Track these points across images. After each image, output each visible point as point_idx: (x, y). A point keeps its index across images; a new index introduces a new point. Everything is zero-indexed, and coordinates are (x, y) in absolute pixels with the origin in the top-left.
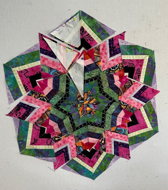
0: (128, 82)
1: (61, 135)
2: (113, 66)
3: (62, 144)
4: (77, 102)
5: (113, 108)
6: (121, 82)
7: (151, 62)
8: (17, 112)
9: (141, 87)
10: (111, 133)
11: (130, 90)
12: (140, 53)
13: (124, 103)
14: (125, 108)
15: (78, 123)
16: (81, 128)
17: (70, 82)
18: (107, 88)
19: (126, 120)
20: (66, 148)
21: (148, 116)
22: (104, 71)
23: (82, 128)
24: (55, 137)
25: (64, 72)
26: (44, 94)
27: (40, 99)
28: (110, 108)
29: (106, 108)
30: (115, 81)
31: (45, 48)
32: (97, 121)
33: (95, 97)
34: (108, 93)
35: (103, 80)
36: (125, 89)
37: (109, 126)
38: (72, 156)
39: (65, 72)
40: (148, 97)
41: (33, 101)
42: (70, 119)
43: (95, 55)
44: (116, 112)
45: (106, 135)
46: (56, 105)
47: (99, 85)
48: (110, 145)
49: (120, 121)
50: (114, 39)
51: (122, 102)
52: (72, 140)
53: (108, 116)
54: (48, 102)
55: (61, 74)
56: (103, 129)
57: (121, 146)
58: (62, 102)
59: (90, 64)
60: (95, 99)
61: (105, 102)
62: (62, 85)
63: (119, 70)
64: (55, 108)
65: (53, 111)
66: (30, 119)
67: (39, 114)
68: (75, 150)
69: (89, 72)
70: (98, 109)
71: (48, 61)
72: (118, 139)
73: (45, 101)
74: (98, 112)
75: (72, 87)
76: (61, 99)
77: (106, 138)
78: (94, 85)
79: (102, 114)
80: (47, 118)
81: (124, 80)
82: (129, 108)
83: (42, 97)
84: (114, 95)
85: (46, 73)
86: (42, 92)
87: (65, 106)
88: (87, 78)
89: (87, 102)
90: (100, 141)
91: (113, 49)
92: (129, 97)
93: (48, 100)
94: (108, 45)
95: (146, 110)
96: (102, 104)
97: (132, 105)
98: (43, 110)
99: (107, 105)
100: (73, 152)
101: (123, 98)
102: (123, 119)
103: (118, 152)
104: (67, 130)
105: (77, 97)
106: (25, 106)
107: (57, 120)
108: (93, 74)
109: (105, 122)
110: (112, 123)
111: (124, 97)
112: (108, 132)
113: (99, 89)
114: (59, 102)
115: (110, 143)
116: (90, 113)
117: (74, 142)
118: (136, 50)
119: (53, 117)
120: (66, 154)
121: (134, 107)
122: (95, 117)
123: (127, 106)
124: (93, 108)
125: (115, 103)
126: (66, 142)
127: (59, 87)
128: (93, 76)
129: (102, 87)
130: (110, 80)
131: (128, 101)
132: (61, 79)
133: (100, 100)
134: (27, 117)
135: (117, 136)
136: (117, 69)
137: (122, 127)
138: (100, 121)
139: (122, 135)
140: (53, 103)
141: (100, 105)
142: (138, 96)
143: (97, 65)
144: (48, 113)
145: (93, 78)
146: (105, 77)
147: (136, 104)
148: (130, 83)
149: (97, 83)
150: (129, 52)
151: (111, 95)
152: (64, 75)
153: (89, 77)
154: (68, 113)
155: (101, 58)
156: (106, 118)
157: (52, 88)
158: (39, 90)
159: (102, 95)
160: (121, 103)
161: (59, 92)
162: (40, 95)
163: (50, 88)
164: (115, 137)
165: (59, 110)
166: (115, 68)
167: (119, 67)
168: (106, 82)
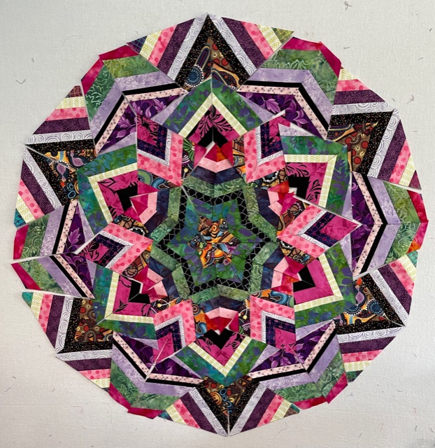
0: (296, 204)
1: (168, 299)
2: (267, 174)
3: (170, 315)
4: (199, 238)
5: (266, 253)
6: (281, 204)
7: (341, 168)
8: (92, 251)
9: (321, 216)
10: (261, 301)
11: (299, 221)
12: (320, 150)
13: (286, 244)
14: (289, 255)
15: (199, 278)
16: (205, 291)
17: (188, 202)
18: (256, 215)
19: (292, 277)
20: (176, 324)
21: (335, 272)
22: (250, 184)
24: (158, 302)
25: (177, 182)
26: (140, 221)
27: (134, 230)
28: (260, 252)
29: (253, 252)
30: (271, 202)
31: (145, 141)
32: (234, 277)
33: (232, 232)
34: (257, 223)
35: (247, 199)
36: (290, 217)
37: (257, 287)
39: (179, 184)
40: (333, 235)
41: (121, 234)
42: (184, 270)
43: (234, 153)
44: (272, 261)
45: (251, 303)
46: (161, 243)
47: (241, 209)
48: (259, 323)
49: (279, 280)
50: (270, 124)
51: (284, 242)
52: (188, 309)
53: (256, 269)
54: (147, 235)
55: (172, 186)
56: (246, 292)
57: (280, 327)
58: (172, 237)
59: (224, 169)
60: (231, 236)
61: (250, 242)
62: (173, 207)
63: (278, 181)
64: (159, 247)
65: (156, 253)
66: (114, 266)
67: (130, 258)
68: (192, 329)
69: (222, 184)
70: (238, 254)
71: (151, 163)
72: (273, 313)
73: (141, 234)
74: (236, 259)
75: (191, 211)
76: (170, 232)
77: (252, 309)
78: (232, 209)
79: (244, 263)
80: (145, 265)
81: (288, 201)
82: (298, 254)
83: (137, 226)
84: (268, 230)
85: (146, 185)
86: (137, 217)
87: (176, 244)
88: (219, 195)
89: (217, 239)
90: (240, 315)
91: (268, 144)
92: (296, 233)
93: (147, 232)
94: (259, 136)
95: (330, 261)
96: (246, 244)
97: (304, 250)
98: (138, 250)
99: (254, 247)
100: (189, 333)
101: (285, 235)
102: (284, 275)
103: (274, 339)
104: (179, 290)
105: (199, 230)
106: (108, 241)
107: (161, 270)
108: (229, 187)
109: (249, 278)
110: (263, 282)
111: (288, 233)
112: (255, 299)
113: (239, 217)
114: (167, 237)
115: (259, 320)
116: (221, 261)
117: (190, 314)
118: (313, 146)
119: (154, 264)
120: (176, 336)
121: (306, 253)
122: (231, 269)
123: (292, 250)
124: (228, 251)
125: (269, 244)
126: (176, 312)
127: (167, 210)
128: (230, 191)
129: (246, 212)
130: (262, 201)
131: (295, 242)
132: (172, 195)
133: (242, 237)
134: (110, 260)
135: (272, 307)
136: (275, 181)
137: (282, 292)
138: (241, 276)
139: (281, 306)
140: (157, 238)
141: (241, 246)
142: (314, 233)
143: (237, 172)
144: (147, 257)
145: (229, 195)
147: (311, 248)
148: (300, 207)
149: (236, 205)
150: (298, 148)
151: (263, 228)
152: (177, 188)
153: (222, 194)
154: (182, 258)
155: (246, 159)
156: (252, 271)
157: (155, 212)
158: (132, 214)
159: (245, 227)
160: (281, 245)
161: (167, 220)
162: (133, 223)
163: (151, 211)
164: (268, 309)
165: (166, 252)
166: (270, 179)
167: (279, 177)
168: (254, 204)
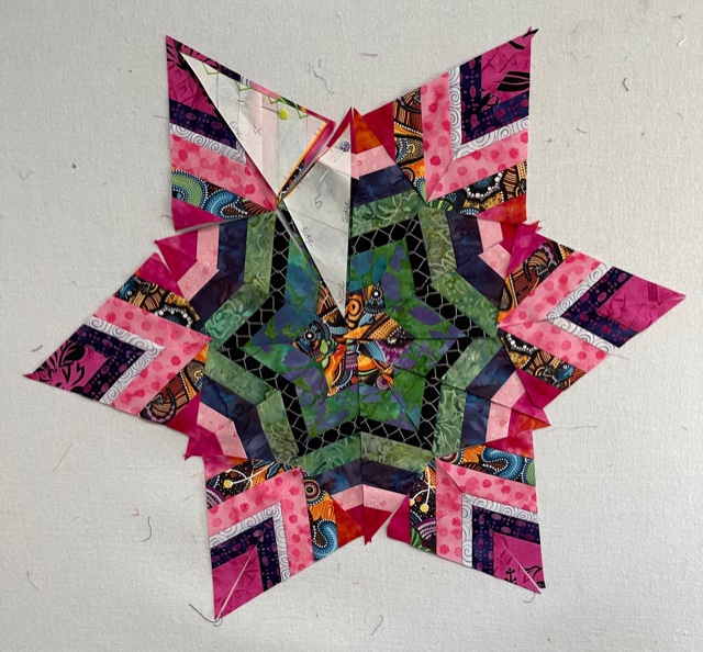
0: (543, 251)
1: (247, 467)
2: (474, 178)
3: (252, 506)
4: (319, 331)
5: (472, 362)
6: (509, 250)
8: (69, 365)
9: (599, 276)
10: (461, 473)
11: (549, 287)
13: (520, 343)
14: (527, 366)
15: (318, 422)
16: (332, 445)
17: (291, 248)
18: (449, 276)
19: (531, 417)
20: (267, 527)
22: (435, 203)
23: (336, 443)
24: (224, 477)
25: (267, 202)
26: (180, 294)
27: (167, 315)
28: (459, 361)
29: (443, 360)
30: (485, 246)
31: (189, 103)
32: (400, 418)
33: (395, 314)
34: (453, 295)
35: (429, 238)
36: (528, 280)
37: (451, 441)
38: (293, 562)
39: (271, 206)
40: (627, 319)
41: (136, 324)
42: (287, 401)
43: (396, 131)
44: (486, 381)
45: (439, 477)
46: (230, 343)
47: (414, 262)
48: (456, 522)
49: (502, 423)
50: (484, 63)
51: (513, 337)
52: (294, 491)
53: (449, 399)
54: (197, 327)
55: (254, 211)
56: (426, 452)
57: (505, 529)
58: (255, 329)
59: (375, 168)
60: (392, 323)
61: (435, 337)
62: (257, 259)
63: (501, 196)
64: (225, 354)
65: (217, 367)
66: (121, 397)
67: (158, 378)
68: (305, 537)
69: (372, 204)
70: (407, 365)
71: (203, 155)
72: (490, 498)
73: (184, 322)
74: (405, 377)
75: (300, 268)
76: (251, 319)
77: (441, 491)
78: (394, 261)
79: (422, 385)
80: (192, 394)
81: (524, 242)
82: (546, 364)
83: (173, 305)
84: (478, 308)
85: (192, 207)
86: (173, 284)
87: (266, 346)
88: (363, 231)
89: (359, 332)
90: (412, 502)
91: (479, 109)
92: (543, 316)
93: (198, 318)
94: (457, 91)
96: (426, 344)
97: (559, 354)
98: (176, 361)
99: (446, 349)
100: (298, 545)
101: (517, 320)
102: (515, 412)
103: (490, 557)
104: (273, 445)
105: (320, 312)
106: (105, 342)
107: (231, 407)
108: (387, 211)
109: (434, 422)
110: (466, 428)
111: (523, 315)
112: (448, 468)
113: (411, 280)
114: (243, 330)
115: (456, 515)
116: (371, 380)
117: (300, 502)
119: (216, 394)
120: (267, 553)
121: (565, 362)
122: (393, 400)
123: (534, 355)
124: (384, 359)
125: (480, 341)
126: (266, 496)
127: (243, 268)
128: (390, 221)
129: (426, 269)
130: (464, 242)
131: (540, 335)
132: (253, 232)
133: (417, 327)
134: (111, 385)
135: (487, 484)
136: (493, 195)
137: (510, 450)
138: (415, 416)
139: (507, 482)
140: (219, 333)
141: (416, 346)
142: (583, 316)
143: (406, 177)
144: (196, 375)
145: (388, 229)
146: (439, 229)
147: (576, 349)
148: (551, 256)
149: (404, 253)
151: (466, 306)
152: (267, 215)
153: (370, 227)
154: (280, 378)
155: (427, 146)
156: (441, 405)
157: (214, 271)
158: (162, 276)
159: (424, 304)
160: (509, 343)
161: (242, 289)
162: (164, 297)
163: (205, 271)
164: (476, 491)
165: (241, 364)
166: (483, 191)
167: (502, 187)
168: (445, 250)
